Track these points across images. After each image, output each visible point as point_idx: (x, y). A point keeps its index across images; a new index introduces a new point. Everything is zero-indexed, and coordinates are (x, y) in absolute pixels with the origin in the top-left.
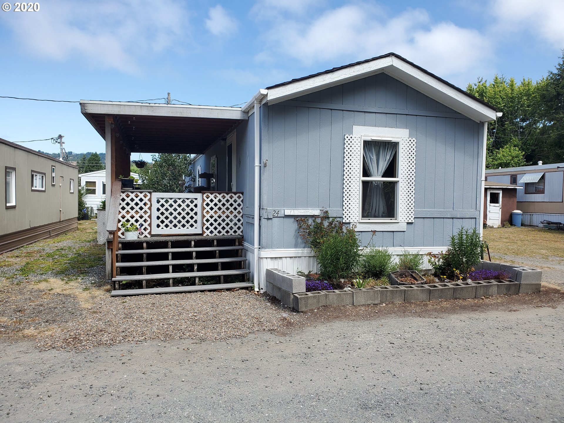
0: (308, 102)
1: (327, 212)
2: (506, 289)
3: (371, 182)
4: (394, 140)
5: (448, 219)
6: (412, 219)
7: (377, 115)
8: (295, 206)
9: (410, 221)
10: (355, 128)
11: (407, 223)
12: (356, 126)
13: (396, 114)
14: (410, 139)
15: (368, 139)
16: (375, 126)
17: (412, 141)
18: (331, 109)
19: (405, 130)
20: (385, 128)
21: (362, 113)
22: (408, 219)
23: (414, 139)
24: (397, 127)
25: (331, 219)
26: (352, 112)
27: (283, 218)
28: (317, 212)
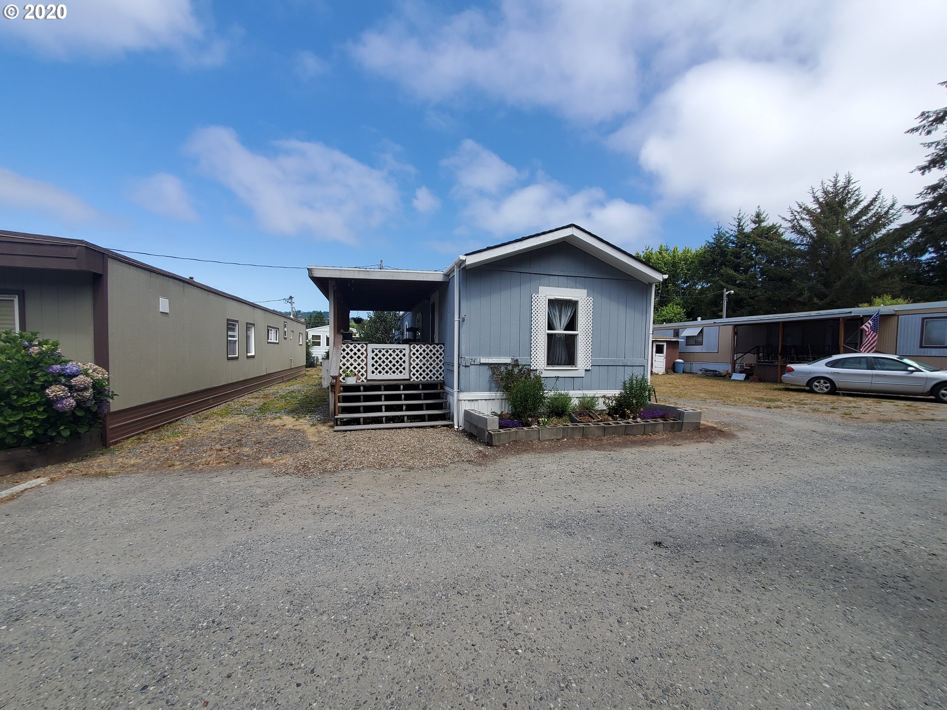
1: (517, 360)
2: (671, 427)
3: (555, 334)
4: (574, 299)
5: (620, 367)
6: (589, 366)
7: (560, 277)
8: (490, 355)
9: (588, 369)
11: (585, 370)
12: (542, 287)
13: (576, 277)
14: (588, 298)
15: (552, 298)
16: (557, 286)
17: (589, 300)
18: (521, 272)
19: (583, 290)
20: (566, 289)
22: (586, 366)
23: (591, 298)
24: (577, 288)
25: (520, 367)
26: (539, 275)
27: (478, 366)
28: (508, 360)
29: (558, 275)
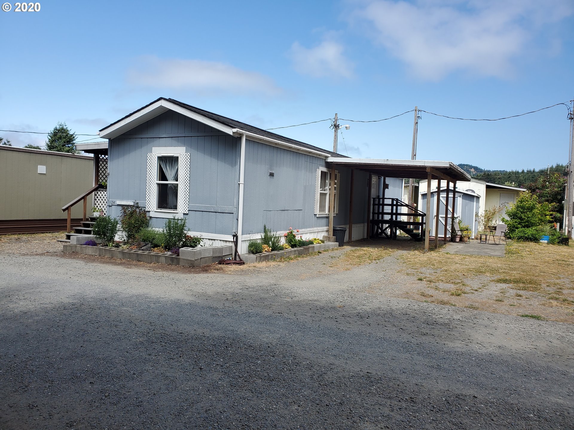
0: (130, 135)
1: (138, 203)
2: (171, 260)
3: (167, 185)
4: (175, 155)
5: (212, 213)
6: (187, 211)
7: (167, 139)
8: (122, 199)
9: (185, 213)
10: (154, 149)
11: (184, 214)
12: (154, 148)
13: (178, 137)
14: (186, 154)
15: (160, 155)
16: (165, 146)
17: (187, 155)
18: (142, 138)
19: (183, 147)
20: (171, 147)
21: (157, 139)
22: (184, 211)
23: (189, 154)
24: (179, 146)
25: (140, 208)
26: (153, 139)
27: (116, 206)
28: (132, 204)
29: (166, 137)
